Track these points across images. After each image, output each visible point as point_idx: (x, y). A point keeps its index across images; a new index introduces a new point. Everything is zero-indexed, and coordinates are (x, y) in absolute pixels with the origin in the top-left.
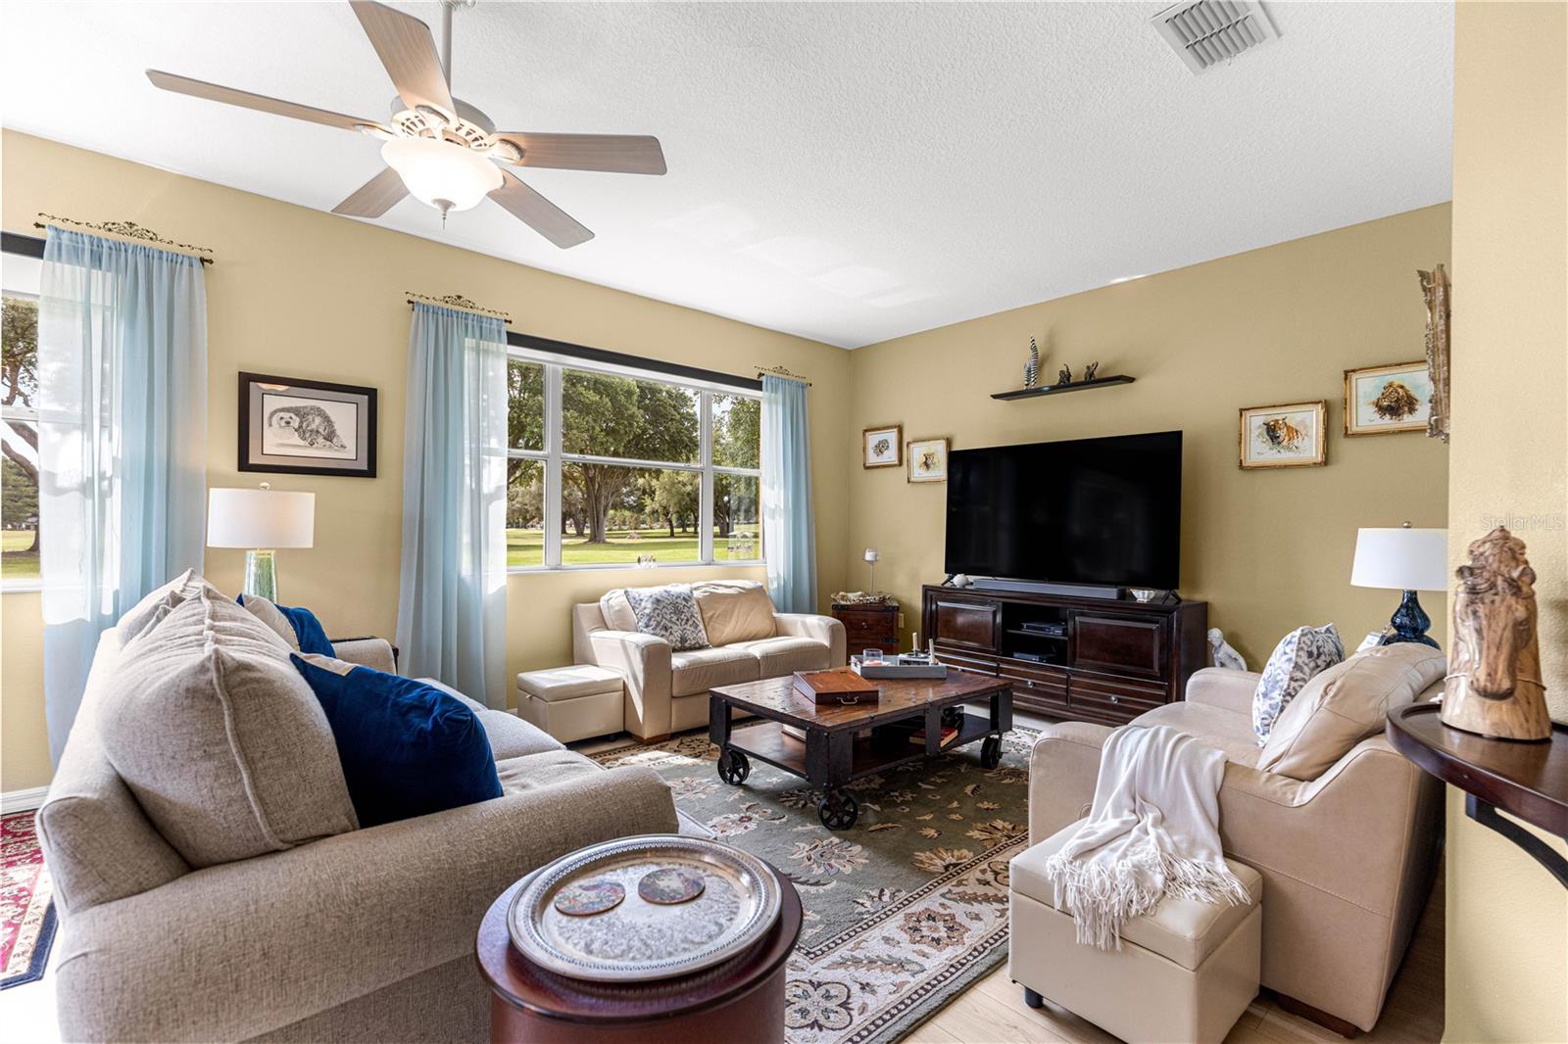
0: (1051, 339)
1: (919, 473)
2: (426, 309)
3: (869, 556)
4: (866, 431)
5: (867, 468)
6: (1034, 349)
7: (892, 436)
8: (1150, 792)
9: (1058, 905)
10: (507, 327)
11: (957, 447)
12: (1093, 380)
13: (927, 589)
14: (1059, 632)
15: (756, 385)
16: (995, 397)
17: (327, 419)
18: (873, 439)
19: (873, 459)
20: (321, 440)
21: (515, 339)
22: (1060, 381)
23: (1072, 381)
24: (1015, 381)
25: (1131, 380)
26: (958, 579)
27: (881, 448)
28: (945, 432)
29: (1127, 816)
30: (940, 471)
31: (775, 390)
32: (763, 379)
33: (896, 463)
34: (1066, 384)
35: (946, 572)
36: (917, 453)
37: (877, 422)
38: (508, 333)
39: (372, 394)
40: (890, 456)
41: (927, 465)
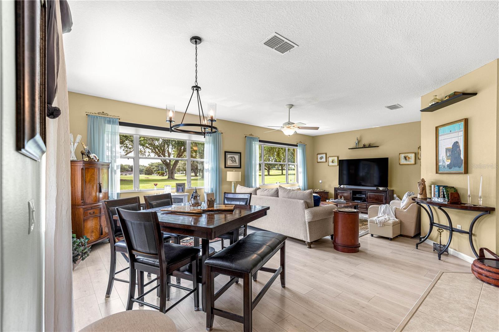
0: (361, 137)
1: (331, 164)
2: (248, 137)
3: (320, 182)
4: (317, 154)
5: (318, 162)
6: (358, 139)
7: (324, 156)
8: (386, 212)
9: (376, 223)
10: (259, 139)
11: (340, 159)
12: (370, 146)
13: (335, 189)
14: (364, 196)
15: (297, 146)
16: (349, 149)
17: (235, 159)
18: (319, 156)
19: (319, 160)
20: (234, 162)
21: (260, 141)
22: (363, 146)
23: (366, 146)
24: (353, 145)
25: (378, 147)
26: (342, 186)
27: (321, 158)
28: (337, 155)
29: (383, 215)
30: (336, 163)
31: (300, 147)
32: (298, 144)
33: (325, 161)
34: (364, 147)
35: (339, 184)
36: (330, 159)
37: (321, 152)
38: (259, 140)
39: (240, 153)
40: (324, 160)
41: (333, 162)
